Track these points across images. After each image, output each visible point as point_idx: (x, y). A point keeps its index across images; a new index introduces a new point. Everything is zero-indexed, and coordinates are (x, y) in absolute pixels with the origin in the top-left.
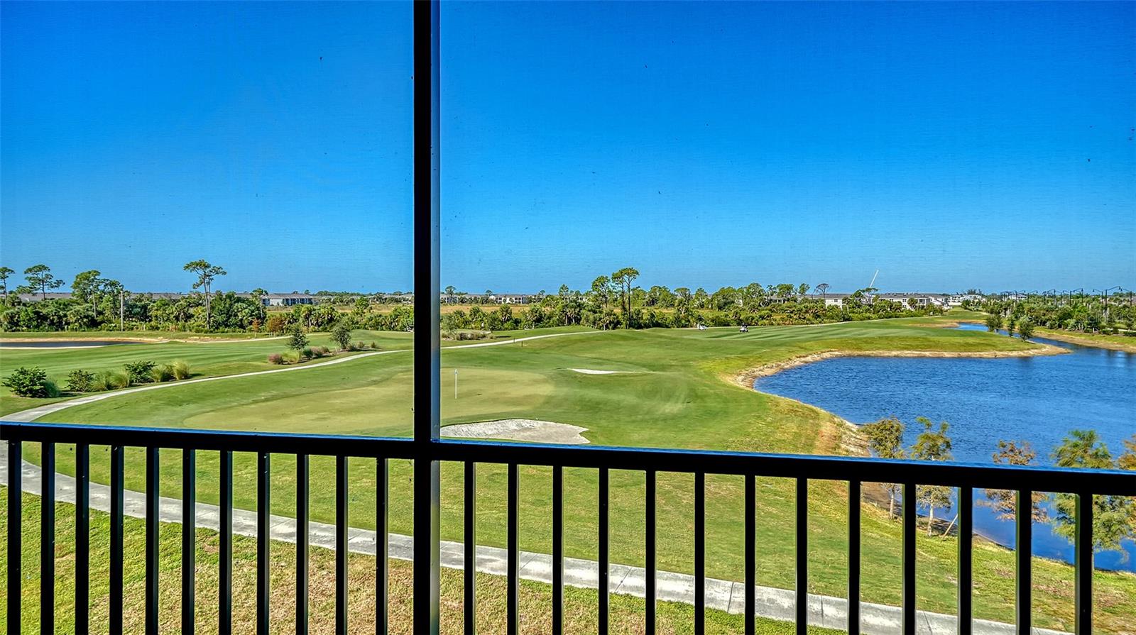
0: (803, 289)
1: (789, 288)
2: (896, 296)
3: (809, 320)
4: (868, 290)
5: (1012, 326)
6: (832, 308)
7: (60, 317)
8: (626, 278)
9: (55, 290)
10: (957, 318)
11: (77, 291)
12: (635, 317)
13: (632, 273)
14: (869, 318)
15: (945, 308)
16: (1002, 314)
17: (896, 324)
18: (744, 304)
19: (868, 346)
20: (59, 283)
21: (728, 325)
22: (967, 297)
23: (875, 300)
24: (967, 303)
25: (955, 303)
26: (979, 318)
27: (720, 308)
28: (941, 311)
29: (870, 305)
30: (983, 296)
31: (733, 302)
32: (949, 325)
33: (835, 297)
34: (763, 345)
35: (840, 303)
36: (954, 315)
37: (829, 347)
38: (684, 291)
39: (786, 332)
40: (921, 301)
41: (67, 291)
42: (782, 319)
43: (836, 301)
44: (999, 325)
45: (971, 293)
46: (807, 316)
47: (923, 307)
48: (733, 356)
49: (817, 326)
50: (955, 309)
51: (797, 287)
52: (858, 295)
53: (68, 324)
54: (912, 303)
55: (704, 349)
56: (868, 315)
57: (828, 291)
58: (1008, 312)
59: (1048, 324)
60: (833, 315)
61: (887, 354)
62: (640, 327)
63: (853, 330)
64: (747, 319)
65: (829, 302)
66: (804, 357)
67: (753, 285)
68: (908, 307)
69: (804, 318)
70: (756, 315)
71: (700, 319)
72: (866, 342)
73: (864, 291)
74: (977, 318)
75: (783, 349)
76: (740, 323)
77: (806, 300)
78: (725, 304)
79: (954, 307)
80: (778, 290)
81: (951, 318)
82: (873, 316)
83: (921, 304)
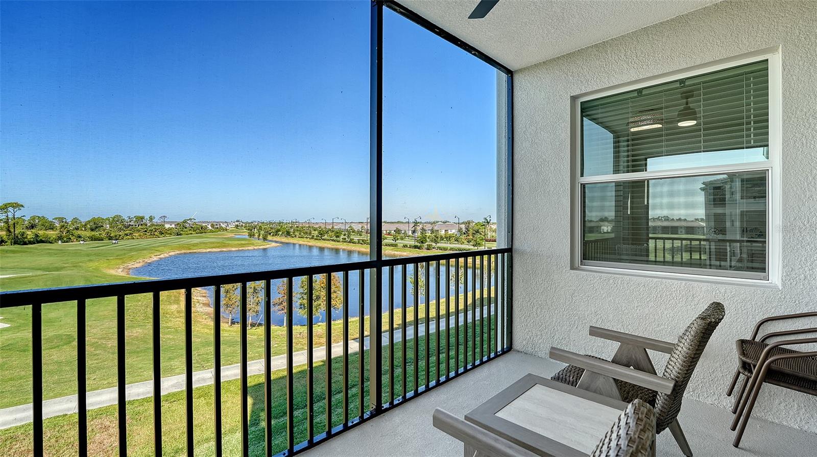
0: (151, 219)
1: (142, 218)
2: (204, 222)
3: (156, 235)
4: (190, 219)
5: (259, 235)
6: (170, 229)
8: (11, 209)
10: (233, 233)
12: (19, 237)
13: (17, 206)
14: (191, 234)
15: (228, 228)
16: (253, 230)
17: (206, 236)
18: (110, 227)
19: (195, 248)
21: (102, 240)
22: (236, 223)
23: (193, 225)
24: (237, 226)
25: (231, 227)
26: (244, 232)
27: (92, 230)
28: (226, 230)
29: (191, 227)
30: (243, 223)
31: (103, 226)
32: (231, 236)
33: (171, 223)
34: (131, 250)
35: (173, 226)
36: (232, 231)
37: (173, 249)
38: (61, 220)
39: (145, 242)
40: (216, 225)
42: (140, 235)
43: (171, 225)
44: (254, 235)
45: (237, 221)
46: (156, 233)
48: (112, 258)
49: (161, 239)
50: (232, 229)
51: (147, 217)
52: (185, 222)
54: (212, 226)
55: (88, 255)
56: (190, 232)
57: (166, 220)
58: (256, 229)
59: (272, 234)
60: (168, 232)
61: (204, 251)
62: (25, 244)
63: (185, 240)
64: (116, 236)
65: (167, 226)
66: (159, 255)
67: (117, 216)
68: (210, 228)
69: (154, 235)
70: (122, 233)
71: (80, 237)
72: (193, 246)
73: (188, 220)
74: (242, 232)
75: (145, 252)
76: (110, 238)
77: (153, 225)
78: (96, 227)
79: (232, 228)
80: (134, 219)
81: (230, 233)
82: (193, 233)
83: (217, 227)
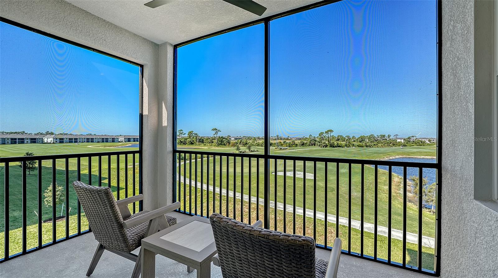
0: (389, 136)
1: (384, 136)
2: (423, 138)
3: (391, 146)
4: (413, 137)
6: (399, 142)
7: (185, 142)
8: (329, 132)
9: (184, 136)
11: (189, 136)
12: (332, 144)
13: (331, 131)
14: (413, 146)
17: (424, 148)
18: (368, 141)
19: (412, 155)
20: (185, 134)
21: (363, 147)
23: (415, 140)
27: (360, 142)
29: (413, 142)
31: (365, 140)
34: (375, 153)
37: (398, 154)
38: (348, 137)
39: (382, 149)
40: (433, 140)
41: (186, 136)
42: (382, 145)
43: (401, 140)
46: (391, 145)
47: (434, 142)
48: (364, 156)
49: (394, 148)
51: (387, 135)
52: (409, 138)
53: (186, 143)
54: (430, 141)
55: (354, 154)
56: (413, 144)
57: (398, 137)
60: (399, 144)
61: (419, 157)
62: (334, 147)
63: (408, 149)
64: (369, 145)
65: (398, 140)
67: (371, 135)
68: (428, 142)
69: (389, 145)
70: (373, 144)
71: (354, 145)
72: (412, 153)
73: (411, 137)
75: (381, 154)
76: (367, 146)
77: (390, 140)
78: (362, 141)
80: (380, 137)
82: (415, 145)
83: (433, 141)
